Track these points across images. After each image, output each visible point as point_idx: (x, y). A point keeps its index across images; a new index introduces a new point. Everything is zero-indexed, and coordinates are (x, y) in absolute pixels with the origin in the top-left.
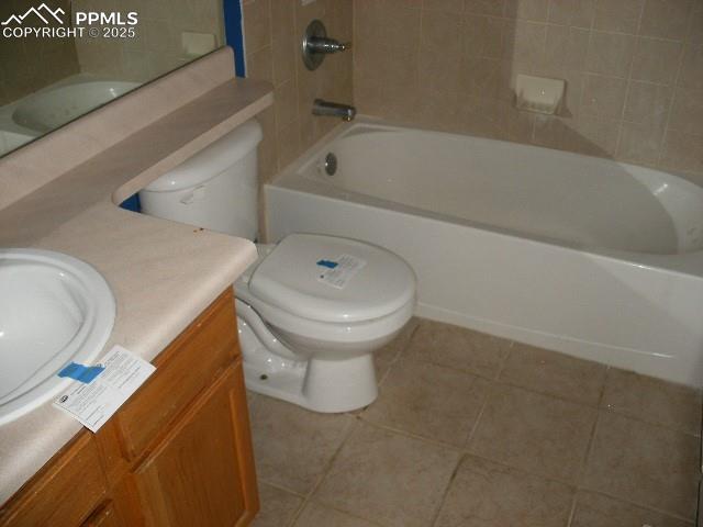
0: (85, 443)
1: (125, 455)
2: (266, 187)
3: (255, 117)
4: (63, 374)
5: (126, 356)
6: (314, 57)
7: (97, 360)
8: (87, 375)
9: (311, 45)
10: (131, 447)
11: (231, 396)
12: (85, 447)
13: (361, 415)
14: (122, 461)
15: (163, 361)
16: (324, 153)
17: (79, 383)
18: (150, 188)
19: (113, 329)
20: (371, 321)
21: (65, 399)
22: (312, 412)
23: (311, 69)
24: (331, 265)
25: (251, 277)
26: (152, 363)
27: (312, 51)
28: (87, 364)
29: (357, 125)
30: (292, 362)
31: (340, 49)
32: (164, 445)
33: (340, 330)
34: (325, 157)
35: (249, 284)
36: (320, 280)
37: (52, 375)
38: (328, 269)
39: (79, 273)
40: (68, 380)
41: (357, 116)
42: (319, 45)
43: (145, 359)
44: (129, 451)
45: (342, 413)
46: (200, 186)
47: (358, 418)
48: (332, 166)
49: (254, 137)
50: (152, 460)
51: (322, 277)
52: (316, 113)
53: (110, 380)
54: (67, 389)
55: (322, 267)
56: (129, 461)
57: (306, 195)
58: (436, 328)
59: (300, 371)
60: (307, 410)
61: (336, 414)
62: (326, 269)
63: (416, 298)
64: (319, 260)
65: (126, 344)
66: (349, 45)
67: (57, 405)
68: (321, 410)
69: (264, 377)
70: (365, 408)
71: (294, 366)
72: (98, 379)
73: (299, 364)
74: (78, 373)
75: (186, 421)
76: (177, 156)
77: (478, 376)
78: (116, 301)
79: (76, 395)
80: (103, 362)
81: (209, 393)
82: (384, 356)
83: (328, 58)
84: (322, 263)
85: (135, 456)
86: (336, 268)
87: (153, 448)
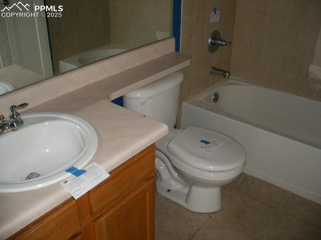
0: (72, 204)
1: (91, 213)
2: (184, 104)
3: (181, 70)
4: (68, 171)
5: (98, 167)
6: (213, 47)
7: (84, 167)
8: (78, 173)
9: (213, 41)
10: (94, 210)
11: (147, 196)
12: (72, 206)
13: (211, 215)
14: (89, 215)
15: (115, 173)
16: (213, 92)
17: (74, 176)
18: (127, 95)
19: (95, 155)
20: (221, 171)
21: (66, 182)
22: (189, 210)
23: (211, 52)
24: (207, 143)
25: (169, 143)
26: (109, 173)
27: (212, 44)
28: (79, 168)
29: (231, 81)
30: (183, 186)
31: (226, 44)
32: (111, 212)
33: (207, 174)
34: (213, 94)
35: (167, 146)
36: (200, 149)
37: (62, 171)
38: (205, 144)
39: (86, 128)
40: (69, 174)
41: (230, 77)
42: (217, 42)
43: (106, 170)
44: (93, 211)
45: (203, 213)
46: (151, 98)
47: (210, 217)
48: (216, 98)
49: (179, 79)
50: (104, 218)
51: (202, 148)
52: (211, 73)
53: (88, 177)
54: (68, 177)
55: (202, 143)
56: (92, 216)
57: (206, 111)
58: (254, 180)
59: (186, 190)
60: (187, 209)
61: (200, 213)
62: (204, 144)
63: (245, 164)
64: (201, 140)
65: (99, 162)
66: (230, 43)
67: (62, 184)
68: (193, 210)
69: (169, 191)
70: (214, 213)
71: (184, 188)
72: (82, 176)
73: (186, 187)
74: (74, 172)
75: (123, 203)
76: (141, 83)
77: (271, 206)
78: (99, 143)
79: (71, 181)
80: (86, 169)
81: (137, 192)
82: (227, 189)
83: (220, 47)
84: (203, 141)
85: (96, 214)
86: (209, 145)
87: (105, 212)
